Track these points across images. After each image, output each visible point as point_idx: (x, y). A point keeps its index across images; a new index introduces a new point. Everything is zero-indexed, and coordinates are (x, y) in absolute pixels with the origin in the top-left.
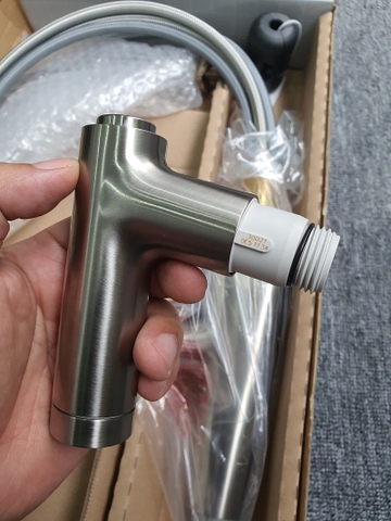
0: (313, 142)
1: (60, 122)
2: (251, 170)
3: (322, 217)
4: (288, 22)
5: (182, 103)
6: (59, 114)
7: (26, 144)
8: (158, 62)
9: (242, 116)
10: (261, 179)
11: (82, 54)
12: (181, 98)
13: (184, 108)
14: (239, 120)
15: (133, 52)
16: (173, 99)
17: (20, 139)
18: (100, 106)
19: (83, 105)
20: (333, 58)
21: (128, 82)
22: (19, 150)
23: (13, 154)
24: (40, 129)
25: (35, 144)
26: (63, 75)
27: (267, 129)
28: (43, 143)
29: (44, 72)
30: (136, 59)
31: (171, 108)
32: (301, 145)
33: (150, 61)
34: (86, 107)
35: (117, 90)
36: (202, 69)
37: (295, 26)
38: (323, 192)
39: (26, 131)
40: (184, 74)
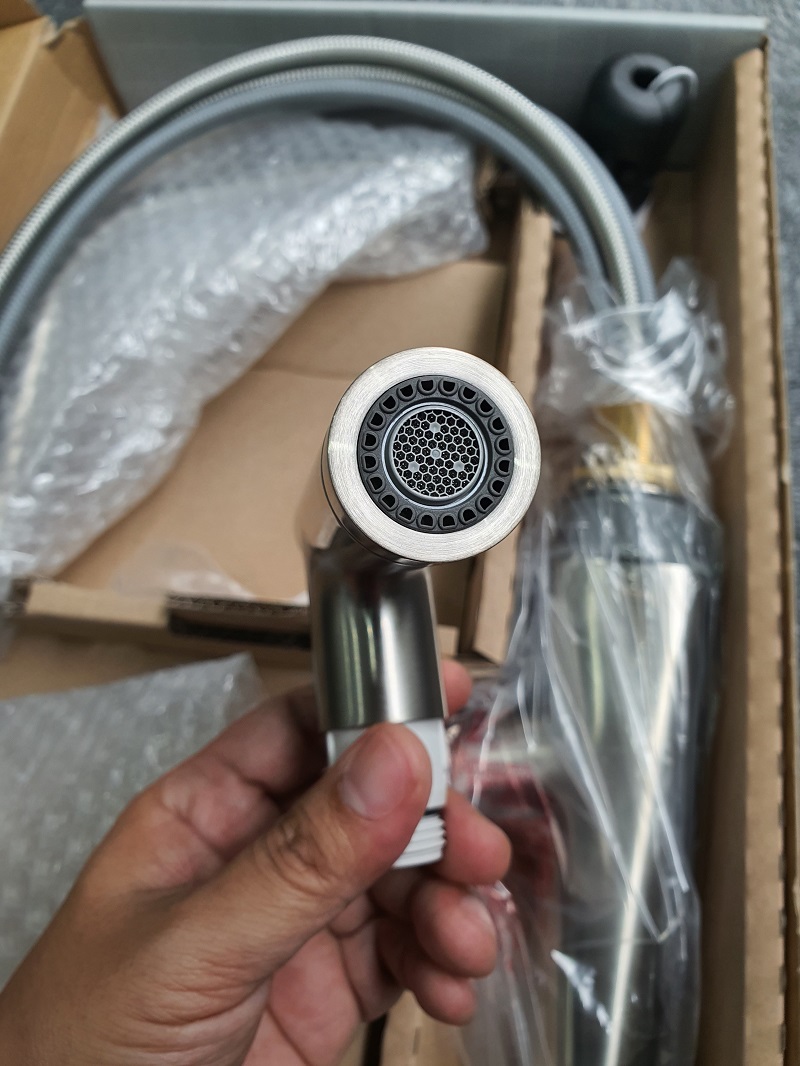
0: (747, 326)
1: (204, 296)
2: (615, 387)
3: (782, 486)
4: (670, 73)
5: (448, 247)
6: (199, 280)
7: (129, 344)
8: (400, 162)
9: (583, 270)
10: (640, 405)
11: (234, 150)
12: (447, 237)
13: (452, 256)
14: (579, 281)
15: (345, 143)
16: (430, 239)
17: (117, 335)
18: (285, 260)
19: (248, 260)
20: (774, 145)
21: (340, 206)
22: (117, 358)
23: (105, 366)
24: (159, 312)
25: (150, 344)
26: (198, 195)
27: (641, 299)
28: (167, 343)
29: (156, 190)
30: (352, 157)
31: (425, 258)
32: (717, 331)
33: (382, 160)
34: (257, 263)
35: (320, 224)
36: (488, 175)
37: (683, 80)
38: (779, 433)
39: (130, 316)
40: (455, 186)
